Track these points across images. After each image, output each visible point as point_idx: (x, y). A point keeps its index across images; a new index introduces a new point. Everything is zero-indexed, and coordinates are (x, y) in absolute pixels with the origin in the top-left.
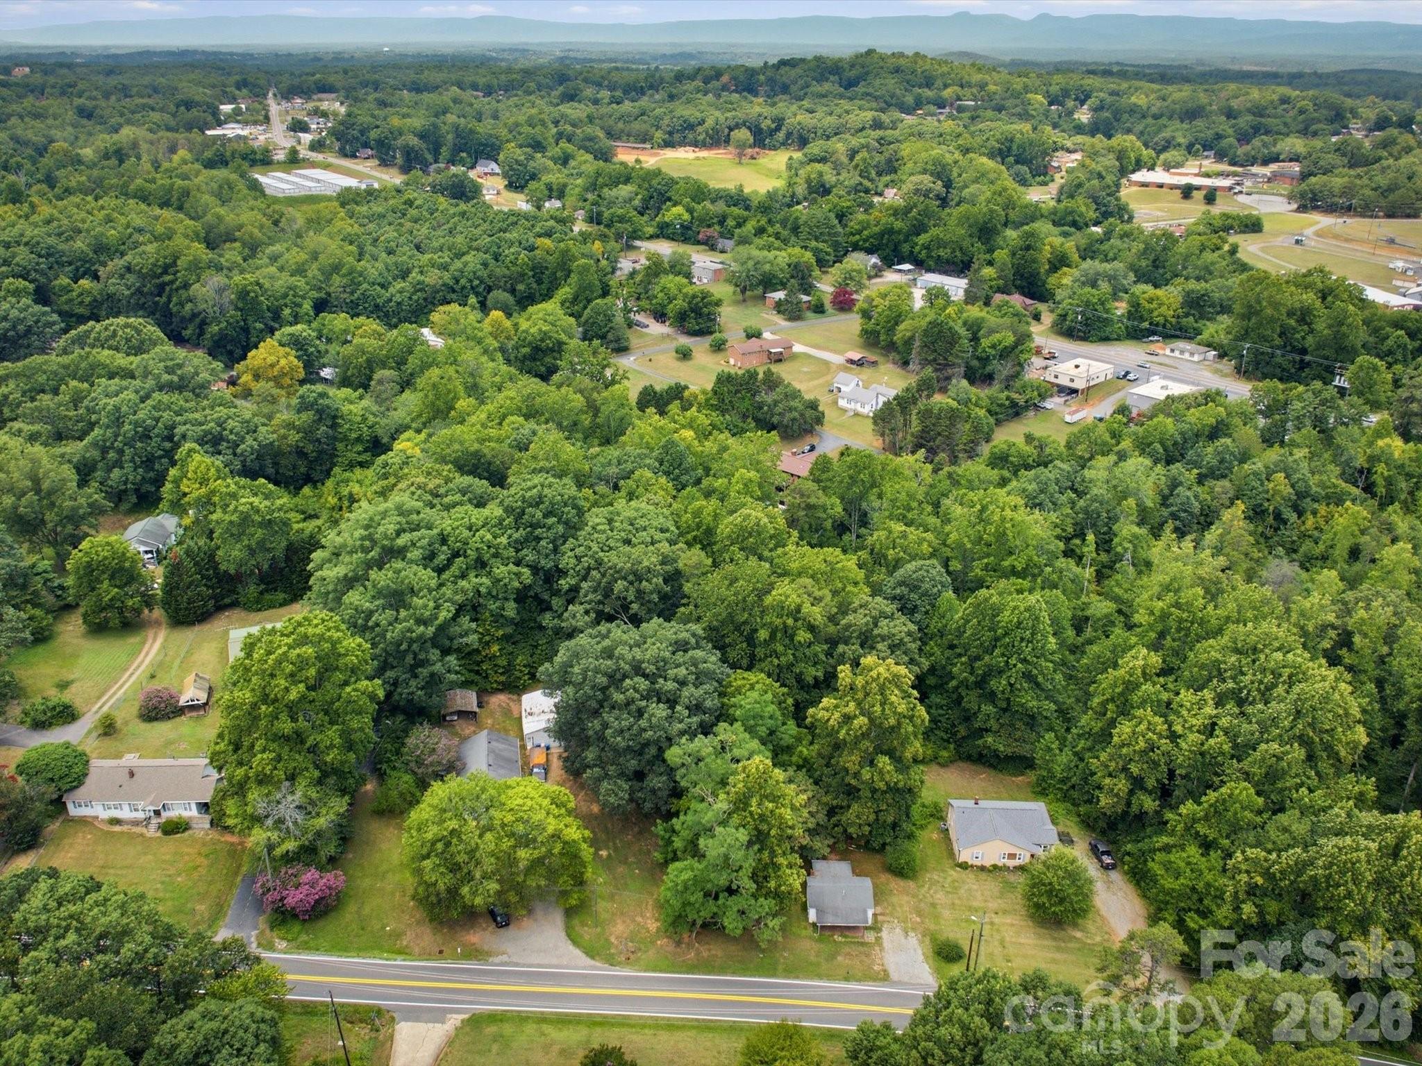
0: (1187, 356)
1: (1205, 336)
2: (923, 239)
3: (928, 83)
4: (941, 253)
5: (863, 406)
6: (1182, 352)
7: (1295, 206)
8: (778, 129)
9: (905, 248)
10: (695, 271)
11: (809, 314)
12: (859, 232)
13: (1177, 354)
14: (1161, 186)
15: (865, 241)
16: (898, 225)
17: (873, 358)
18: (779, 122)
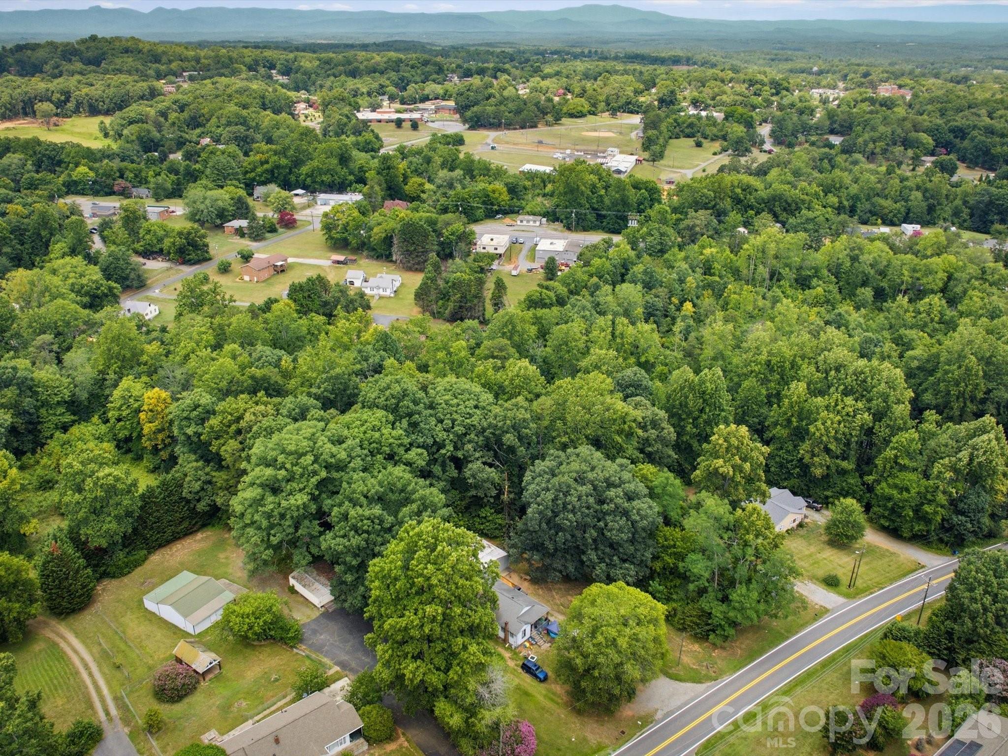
0: (531, 223)
1: (528, 209)
2: (304, 170)
3: (157, 59)
4: (324, 178)
5: (384, 290)
6: (528, 221)
7: (467, 126)
8: (67, 100)
9: (293, 178)
10: (150, 216)
11: (268, 235)
12: (253, 170)
13: (525, 223)
14: (380, 121)
15: (260, 176)
16: (284, 161)
17: (354, 258)
18: (67, 95)
